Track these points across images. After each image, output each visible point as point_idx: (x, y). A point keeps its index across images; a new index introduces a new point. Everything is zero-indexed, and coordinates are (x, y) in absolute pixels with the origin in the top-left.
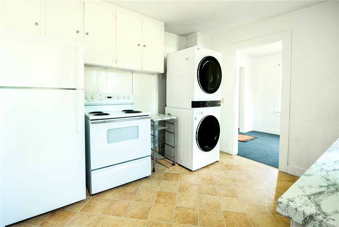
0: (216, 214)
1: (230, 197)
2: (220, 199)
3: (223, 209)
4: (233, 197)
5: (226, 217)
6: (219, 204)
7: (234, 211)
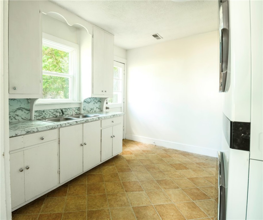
0: (148, 187)
1: (141, 207)
2: (150, 202)
3: (144, 192)
4: (138, 207)
5: (139, 187)
6: (149, 196)
7: (135, 192)
